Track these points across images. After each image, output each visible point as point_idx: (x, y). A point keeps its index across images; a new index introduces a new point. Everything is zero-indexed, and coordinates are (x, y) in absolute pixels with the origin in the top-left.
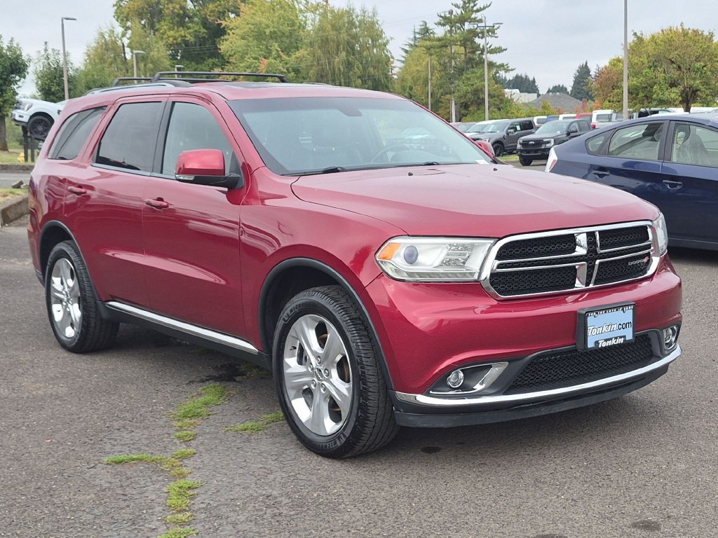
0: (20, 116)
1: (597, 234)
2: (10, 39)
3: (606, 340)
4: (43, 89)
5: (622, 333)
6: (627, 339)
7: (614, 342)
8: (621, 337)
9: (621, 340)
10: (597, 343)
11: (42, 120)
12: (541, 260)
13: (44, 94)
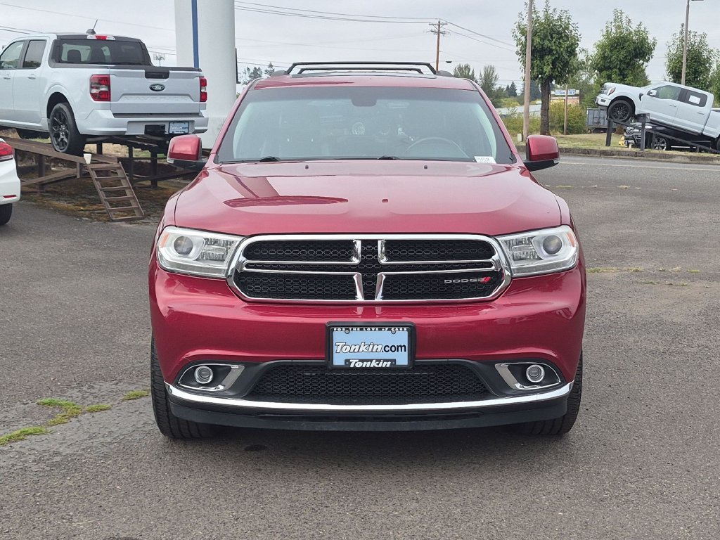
0: (602, 101)
1: (379, 242)
2: (639, 23)
3: (362, 361)
4: (673, 72)
5: (390, 355)
6: (398, 363)
7: (374, 364)
8: (387, 361)
9: (388, 364)
10: (348, 361)
11: (622, 104)
12: (313, 265)
13: (673, 77)
